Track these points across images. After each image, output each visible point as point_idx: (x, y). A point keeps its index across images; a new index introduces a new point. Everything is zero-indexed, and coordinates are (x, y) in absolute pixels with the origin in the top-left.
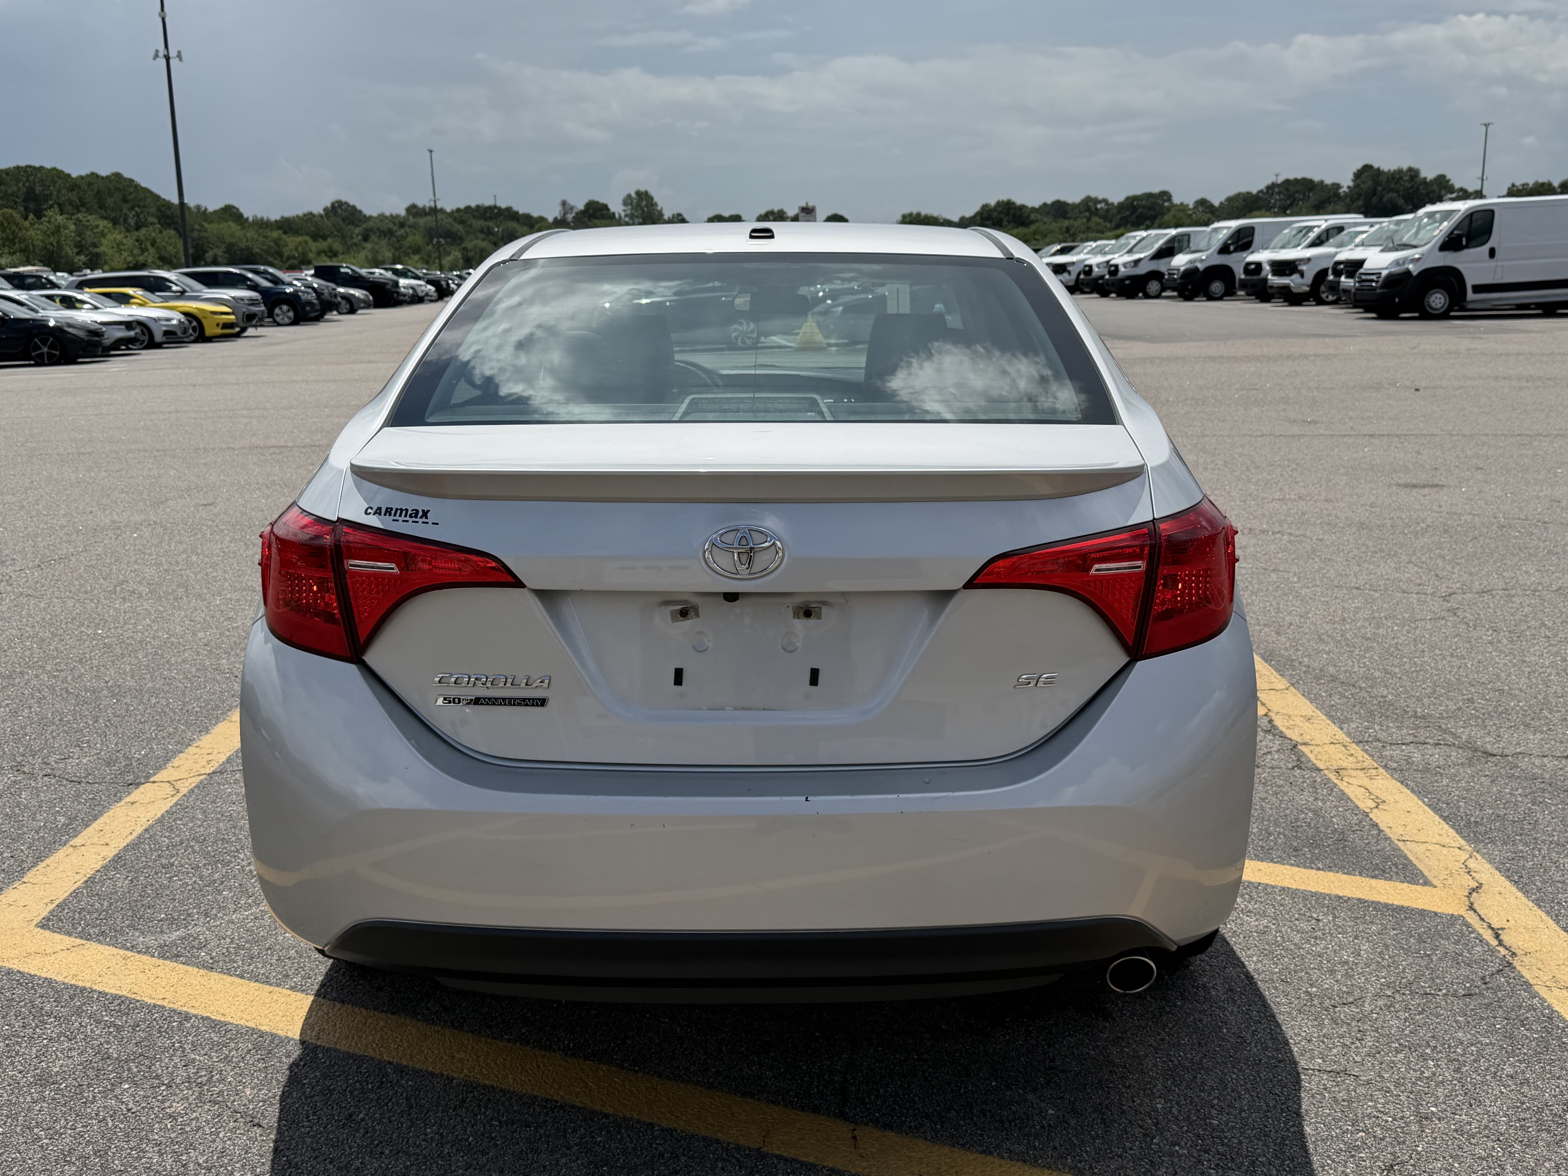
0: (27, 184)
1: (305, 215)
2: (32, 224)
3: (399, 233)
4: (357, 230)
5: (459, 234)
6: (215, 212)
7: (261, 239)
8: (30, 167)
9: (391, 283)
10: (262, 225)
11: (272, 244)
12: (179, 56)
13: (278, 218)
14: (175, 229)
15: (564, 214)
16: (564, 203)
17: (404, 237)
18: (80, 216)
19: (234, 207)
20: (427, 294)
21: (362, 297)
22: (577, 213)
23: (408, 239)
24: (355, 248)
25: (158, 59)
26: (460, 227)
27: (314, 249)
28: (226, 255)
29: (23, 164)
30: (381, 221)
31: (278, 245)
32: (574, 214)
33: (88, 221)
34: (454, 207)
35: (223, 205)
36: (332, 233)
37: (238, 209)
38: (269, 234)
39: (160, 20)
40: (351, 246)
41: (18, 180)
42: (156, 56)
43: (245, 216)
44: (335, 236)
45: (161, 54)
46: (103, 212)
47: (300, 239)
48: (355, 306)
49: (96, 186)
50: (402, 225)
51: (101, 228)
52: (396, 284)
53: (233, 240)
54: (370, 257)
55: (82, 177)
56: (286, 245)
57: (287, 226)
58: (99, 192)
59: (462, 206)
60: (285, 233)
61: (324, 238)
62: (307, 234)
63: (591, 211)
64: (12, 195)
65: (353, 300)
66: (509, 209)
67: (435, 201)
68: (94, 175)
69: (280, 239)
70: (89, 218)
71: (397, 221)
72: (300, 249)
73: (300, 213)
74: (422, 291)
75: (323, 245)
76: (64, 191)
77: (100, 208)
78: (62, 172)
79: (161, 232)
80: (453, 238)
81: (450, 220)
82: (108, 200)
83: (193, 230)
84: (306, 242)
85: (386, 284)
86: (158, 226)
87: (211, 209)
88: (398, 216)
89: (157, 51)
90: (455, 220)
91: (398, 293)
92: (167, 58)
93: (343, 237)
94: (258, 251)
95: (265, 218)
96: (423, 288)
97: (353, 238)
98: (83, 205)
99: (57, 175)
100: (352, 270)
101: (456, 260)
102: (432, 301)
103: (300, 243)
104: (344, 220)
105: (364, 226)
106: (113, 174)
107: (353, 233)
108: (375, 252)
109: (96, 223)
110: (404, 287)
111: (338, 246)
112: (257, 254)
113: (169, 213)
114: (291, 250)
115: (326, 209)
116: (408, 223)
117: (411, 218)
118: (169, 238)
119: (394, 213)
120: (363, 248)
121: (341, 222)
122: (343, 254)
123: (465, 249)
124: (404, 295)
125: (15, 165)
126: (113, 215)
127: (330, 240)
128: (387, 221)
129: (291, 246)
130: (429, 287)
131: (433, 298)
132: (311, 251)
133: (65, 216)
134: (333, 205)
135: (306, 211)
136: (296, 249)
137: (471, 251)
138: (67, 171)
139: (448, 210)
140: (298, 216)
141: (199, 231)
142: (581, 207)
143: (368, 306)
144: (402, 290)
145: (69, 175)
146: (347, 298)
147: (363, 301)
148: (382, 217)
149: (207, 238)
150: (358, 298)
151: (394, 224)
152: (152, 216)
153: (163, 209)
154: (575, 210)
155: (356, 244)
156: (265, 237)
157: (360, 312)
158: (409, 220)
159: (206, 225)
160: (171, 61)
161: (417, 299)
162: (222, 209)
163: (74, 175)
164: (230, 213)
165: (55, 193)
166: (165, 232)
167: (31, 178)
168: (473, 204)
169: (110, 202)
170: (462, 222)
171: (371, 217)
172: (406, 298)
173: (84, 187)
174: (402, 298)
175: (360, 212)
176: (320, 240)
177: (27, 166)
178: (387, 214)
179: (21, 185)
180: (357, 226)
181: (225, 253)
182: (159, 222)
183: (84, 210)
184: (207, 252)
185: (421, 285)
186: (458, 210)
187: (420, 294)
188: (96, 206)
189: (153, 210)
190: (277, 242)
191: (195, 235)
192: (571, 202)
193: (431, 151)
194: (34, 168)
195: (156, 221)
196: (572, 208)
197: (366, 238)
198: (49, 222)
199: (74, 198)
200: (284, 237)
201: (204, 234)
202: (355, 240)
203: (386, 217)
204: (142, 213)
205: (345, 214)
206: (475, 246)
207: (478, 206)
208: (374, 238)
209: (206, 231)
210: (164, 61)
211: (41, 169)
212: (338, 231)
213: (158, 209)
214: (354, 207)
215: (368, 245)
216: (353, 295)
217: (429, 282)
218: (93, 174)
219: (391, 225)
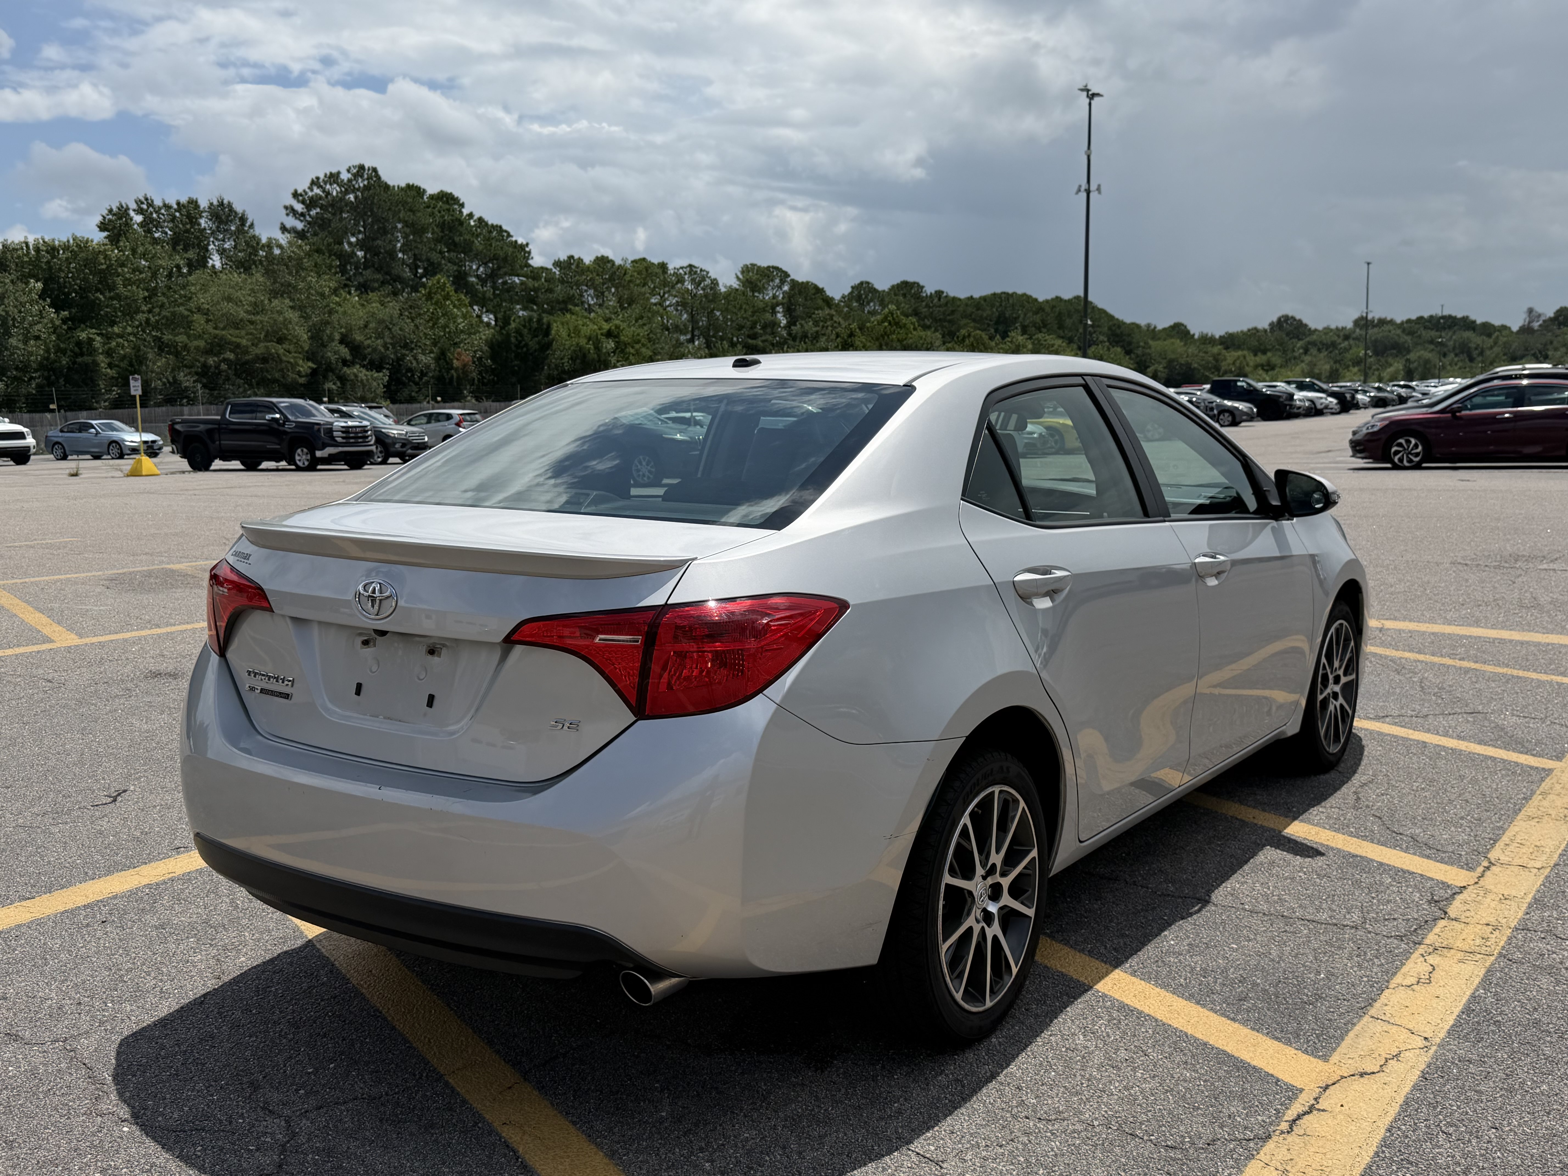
0: (999, 309)
1: (1249, 330)
2: (997, 344)
3: (1342, 345)
4: (1300, 344)
5: (1406, 345)
6: (1164, 329)
7: (1201, 354)
8: (1004, 293)
9: (1285, 396)
10: (1207, 340)
11: (1211, 359)
12: (1099, 189)
13: (1222, 333)
14: (1122, 347)
15: (1529, 322)
16: (1530, 311)
17: (1347, 350)
18: (1040, 336)
19: (1183, 325)
20: (1326, 407)
21: (1245, 410)
22: (1544, 321)
23: (1351, 352)
24: (1293, 361)
25: (1080, 194)
26: (1408, 339)
27: (1251, 364)
28: (1166, 370)
29: (998, 291)
30: (1326, 334)
31: (1217, 360)
32: (1541, 322)
33: (1045, 340)
34: (1405, 319)
35: (1171, 323)
36: (1274, 347)
37: (1186, 327)
38: (1210, 349)
39: (1085, 157)
40: (1290, 359)
41: (993, 306)
42: (1079, 190)
43: (1192, 332)
44: (1277, 350)
45: (1083, 189)
46: (1061, 333)
47: (1240, 353)
48: (1238, 420)
49: (1058, 309)
50: (1347, 337)
51: (1056, 347)
52: (1291, 396)
53: (1173, 356)
54: (1306, 371)
55: (1047, 301)
56: (1225, 359)
57: (1230, 341)
58: (1060, 313)
59: (1414, 317)
60: (1227, 348)
61: (1264, 352)
62: (1249, 349)
63: (1561, 318)
64: (986, 319)
65: (1236, 412)
66: (1465, 319)
67: (1367, 313)
68: (1058, 299)
69: (1219, 354)
70: (1047, 337)
71: (1342, 334)
72: (1238, 364)
73: (1245, 329)
74: (1321, 404)
75: (1261, 359)
76: (1030, 314)
77: (1059, 328)
78: (1031, 296)
79: (1109, 349)
80: (1399, 349)
81: (1399, 332)
82: (1068, 320)
83: (1138, 347)
84: (1245, 357)
85: (1279, 397)
86: (1107, 344)
87: (1160, 327)
88: (1343, 329)
89: (1080, 186)
90: (1404, 331)
91: (1291, 406)
92: (1088, 192)
93: (1285, 352)
94: (1196, 365)
95: (1210, 335)
96: (1323, 401)
97: (1294, 351)
98: (1045, 326)
99: (1026, 300)
100: (1248, 384)
101: (1397, 372)
102: (1333, 414)
103: (1238, 358)
104: (1288, 334)
105: (1308, 339)
106: (1075, 298)
107: (1295, 346)
108: (1312, 365)
109: (1053, 342)
110: (1300, 400)
111: (1276, 360)
112: (1195, 368)
113: (1118, 331)
114: (1229, 365)
115: (1272, 325)
116: (1354, 336)
117: (1358, 330)
118: (1115, 355)
119: (1340, 326)
120: (1302, 361)
121: (1284, 336)
122: (1281, 367)
123: (1408, 360)
124: (1299, 408)
125: (992, 292)
126: (1070, 334)
127: (1269, 354)
128: (1331, 334)
129: (1230, 360)
130: (1330, 399)
131: (1333, 411)
132: (1248, 365)
133: (1026, 336)
134: (1279, 320)
135: (1250, 326)
136: (1234, 363)
137: (1413, 363)
138: (1034, 296)
139: (1399, 321)
140: (1242, 332)
141: (1144, 348)
142: (1550, 314)
143: (1251, 418)
144: (1298, 402)
145: (1036, 300)
146: (1231, 411)
147: (1246, 414)
148: (1327, 330)
149: (1150, 354)
150: (1241, 411)
151: (1339, 336)
152: (1103, 335)
153: (1114, 328)
154: (1543, 318)
155: (1295, 358)
156: (1206, 353)
157: (1243, 424)
158: (1354, 332)
159: (1151, 342)
160: (1091, 195)
161: (1314, 411)
162: (1171, 327)
163: (1041, 299)
164: (1179, 331)
165: (1022, 316)
166: (1112, 350)
167: (1003, 304)
168: (1426, 315)
169: (1068, 322)
170: (1411, 333)
171: (1316, 330)
172: (1301, 410)
173: (1048, 309)
174: (1295, 410)
175: (1306, 325)
176: (1259, 354)
177: (1002, 293)
178: (1333, 326)
179: (994, 310)
180: (1300, 340)
181: (1165, 368)
182: (1109, 341)
183: (1044, 330)
184: (1149, 367)
185: (1321, 398)
186: (1409, 321)
187: (1319, 407)
188: (1056, 327)
189: (1105, 329)
190: (1216, 358)
191: (1139, 351)
192: (1539, 309)
193: (1368, 264)
194: (1008, 294)
195: (1106, 339)
196: (1539, 316)
197: (1306, 351)
198: (1011, 342)
199: (1038, 320)
200: (1224, 351)
201: (1148, 351)
202: (1296, 354)
203: (1331, 330)
204: (1095, 332)
205: (1289, 328)
206: (1419, 357)
207: (1431, 317)
208: (1314, 351)
209: (1150, 348)
210: (1084, 195)
211: (1014, 294)
212: (1281, 344)
213: (1110, 329)
214: (1300, 321)
215: (1307, 358)
216: (1237, 408)
217: (1333, 394)
218: (1057, 297)
219: (1335, 338)
